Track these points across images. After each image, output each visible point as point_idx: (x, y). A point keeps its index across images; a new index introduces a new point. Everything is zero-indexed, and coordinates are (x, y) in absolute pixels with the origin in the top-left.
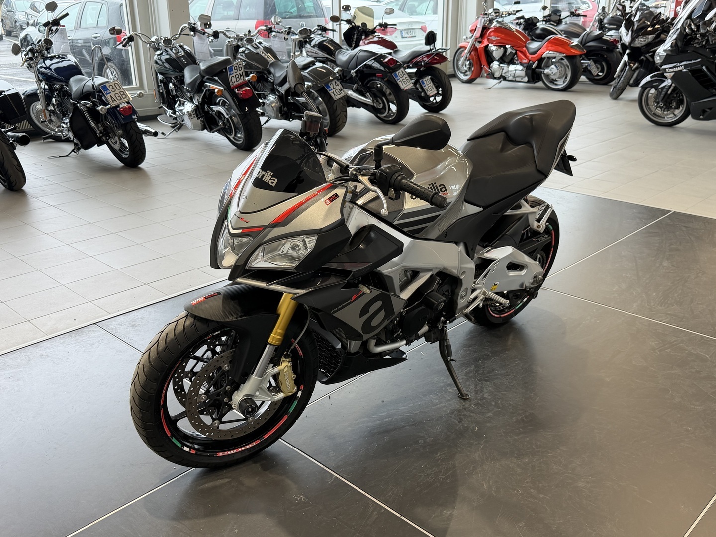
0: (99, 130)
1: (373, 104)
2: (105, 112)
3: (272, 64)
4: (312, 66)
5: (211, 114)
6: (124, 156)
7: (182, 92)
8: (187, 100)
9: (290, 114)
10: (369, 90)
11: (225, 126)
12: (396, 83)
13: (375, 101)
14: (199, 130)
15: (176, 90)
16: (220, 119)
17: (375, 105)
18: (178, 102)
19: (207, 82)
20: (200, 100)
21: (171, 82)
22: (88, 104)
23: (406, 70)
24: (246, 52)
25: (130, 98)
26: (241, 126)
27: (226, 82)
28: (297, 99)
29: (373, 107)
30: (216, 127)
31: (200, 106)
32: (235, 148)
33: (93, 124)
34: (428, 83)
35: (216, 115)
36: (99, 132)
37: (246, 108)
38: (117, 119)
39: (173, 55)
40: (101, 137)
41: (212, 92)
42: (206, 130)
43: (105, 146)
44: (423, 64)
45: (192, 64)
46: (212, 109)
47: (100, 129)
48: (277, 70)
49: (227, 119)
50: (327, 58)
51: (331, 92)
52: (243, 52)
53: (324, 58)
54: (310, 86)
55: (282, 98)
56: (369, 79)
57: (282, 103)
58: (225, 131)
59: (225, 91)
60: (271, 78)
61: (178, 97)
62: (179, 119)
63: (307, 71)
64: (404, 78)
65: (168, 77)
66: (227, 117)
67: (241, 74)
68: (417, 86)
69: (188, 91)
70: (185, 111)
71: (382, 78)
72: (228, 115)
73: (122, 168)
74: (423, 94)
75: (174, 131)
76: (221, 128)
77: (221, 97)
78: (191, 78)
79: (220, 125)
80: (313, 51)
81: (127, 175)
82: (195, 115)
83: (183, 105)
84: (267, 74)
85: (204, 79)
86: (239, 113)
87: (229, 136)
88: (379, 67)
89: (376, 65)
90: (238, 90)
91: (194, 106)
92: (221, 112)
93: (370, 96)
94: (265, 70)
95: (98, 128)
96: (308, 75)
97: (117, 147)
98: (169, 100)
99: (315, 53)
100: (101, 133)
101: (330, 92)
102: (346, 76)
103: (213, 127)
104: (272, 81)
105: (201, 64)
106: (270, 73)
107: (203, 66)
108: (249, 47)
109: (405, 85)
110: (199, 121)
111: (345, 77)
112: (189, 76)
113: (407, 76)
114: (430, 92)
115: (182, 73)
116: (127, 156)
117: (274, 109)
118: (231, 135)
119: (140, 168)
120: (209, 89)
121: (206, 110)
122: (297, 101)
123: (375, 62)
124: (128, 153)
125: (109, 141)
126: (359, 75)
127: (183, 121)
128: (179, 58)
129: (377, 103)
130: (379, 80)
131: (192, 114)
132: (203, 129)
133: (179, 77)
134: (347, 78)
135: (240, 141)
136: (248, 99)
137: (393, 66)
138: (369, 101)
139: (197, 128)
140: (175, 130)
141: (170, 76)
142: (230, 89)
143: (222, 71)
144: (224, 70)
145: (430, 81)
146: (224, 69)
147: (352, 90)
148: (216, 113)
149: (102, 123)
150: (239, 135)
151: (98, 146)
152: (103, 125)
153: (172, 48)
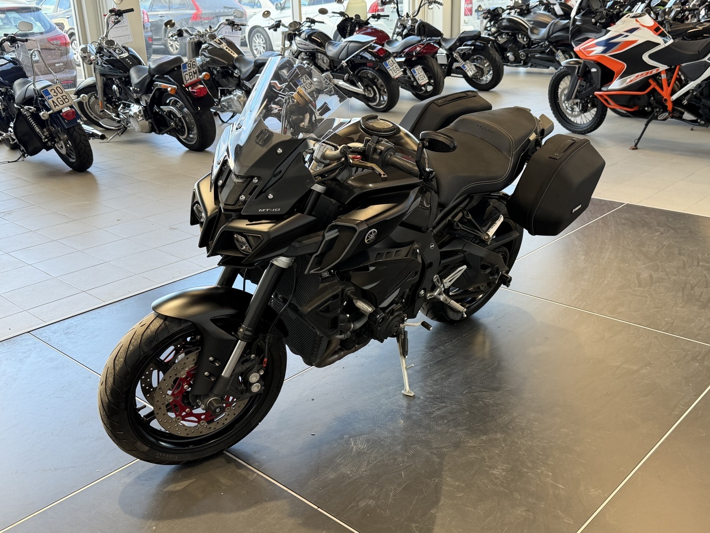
1: (364, 93)
3: (237, 60)
5: (161, 114)
8: (134, 101)
10: (361, 79)
11: (177, 126)
13: (366, 90)
15: (120, 92)
16: (171, 119)
18: (122, 105)
19: (157, 81)
20: (148, 101)
21: (115, 84)
22: (31, 109)
23: (396, 59)
24: (210, 48)
26: (194, 125)
27: (179, 80)
29: (364, 96)
30: (167, 129)
31: (148, 108)
32: (188, 149)
34: (419, 72)
35: (167, 115)
36: (44, 137)
37: (199, 107)
39: (117, 57)
40: (47, 142)
41: (163, 91)
42: (154, 132)
44: (414, 54)
45: (137, 65)
46: (162, 109)
47: (45, 134)
48: (242, 65)
49: (180, 118)
50: (317, 49)
52: (206, 48)
56: (360, 69)
58: (176, 133)
59: (178, 90)
60: (237, 73)
61: (122, 100)
62: (124, 122)
64: (394, 66)
67: (195, 72)
70: (131, 113)
72: (180, 115)
73: (70, 173)
74: (415, 83)
75: (118, 135)
76: (173, 130)
77: (173, 95)
78: (138, 79)
79: (171, 126)
82: (143, 117)
83: (128, 107)
84: (232, 70)
85: (154, 79)
86: (191, 112)
87: (181, 138)
88: (370, 58)
89: (367, 55)
90: (192, 88)
91: (141, 107)
92: (174, 112)
93: (361, 86)
94: (229, 65)
95: (43, 133)
100: (46, 138)
102: (337, 66)
103: (162, 127)
104: (237, 76)
106: (235, 68)
107: (153, 65)
108: (212, 43)
109: (395, 74)
110: (147, 123)
111: (335, 67)
112: (135, 76)
114: (422, 81)
115: (128, 74)
116: (74, 161)
118: (183, 136)
119: (88, 173)
120: (160, 88)
121: (156, 110)
123: (366, 53)
125: (55, 145)
126: (351, 65)
127: (128, 124)
128: (123, 59)
129: (368, 92)
131: (140, 115)
132: (151, 132)
133: (123, 79)
134: (338, 68)
135: (192, 142)
136: (201, 97)
137: (383, 56)
138: (360, 90)
139: (144, 131)
140: (119, 133)
141: (113, 77)
142: (184, 88)
143: (174, 69)
144: (176, 69)
145: (421, 70)
146: (176, 67)
147: (343, 80)
150: (192, 136)
151: (46, 151)
153: (115, 48)
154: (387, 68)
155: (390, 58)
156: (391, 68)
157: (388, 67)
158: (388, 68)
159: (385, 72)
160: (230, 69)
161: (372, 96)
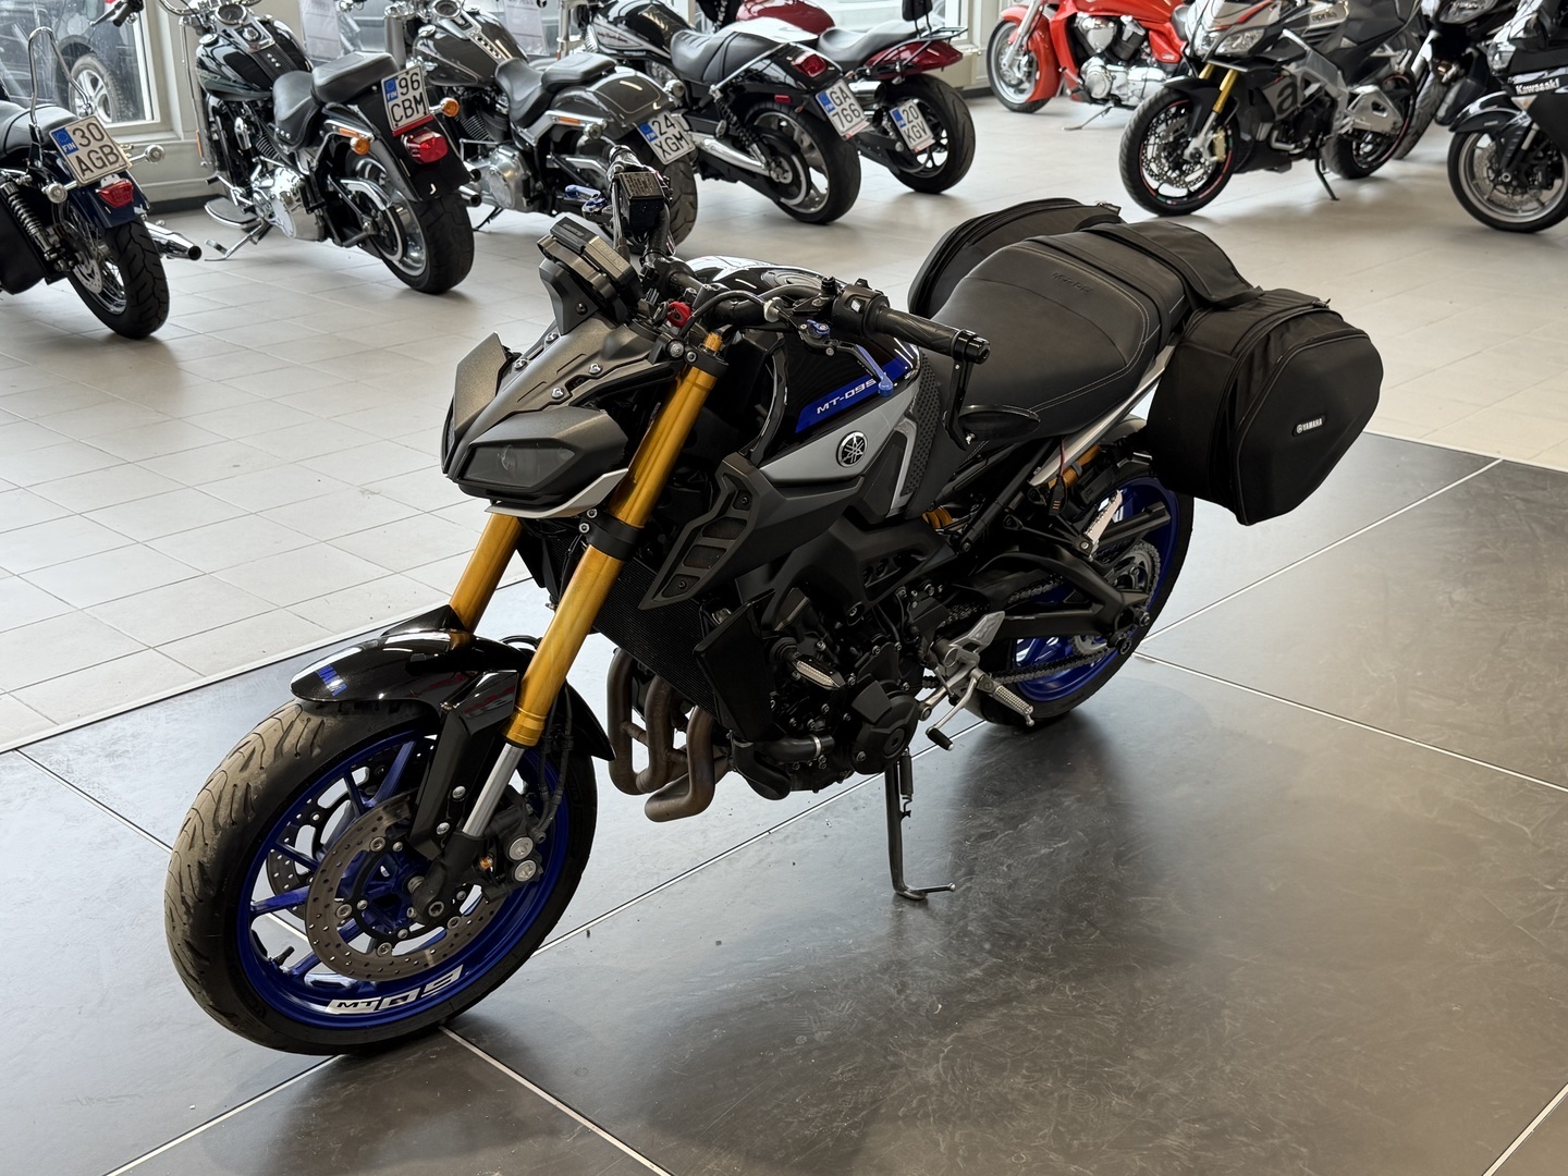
0: (48, 243)
1: (766, 173)
2: (63, 198)
3: (505, 69)
4: (606, 76)
5: (342, 199)
6: (113, 309)
7: (268, 140)
8: (281, 160)
9: (550, 199)
10: (758, 135)
11: (379, 230)
12: (824, 119)
13: (773, 165)
14: (313, 240)
15: (253, 138)
16: (364, 213)
17: (774, 176)
18: (259, 167)
19: (333, 118)
20: (314, 164)
21: (239, 114)
22: (18, 176)
23: (852, 86)
24: (438, 36)
25: (129, 161)
26: (419, 230)
27: (379, 120)
28: (568, 159)
29: (769, 179)
30: (356, 234)
31: (314, 177)
32: (407, 286)
33: (32, 229)
34: (911, 118)
35: (355, 203)
36: (47, 248)
37: (433, 186)
38: (93, 213)
39: (246, 48)
40: (55, 260)
41: (342, 143)
42: (329, 240)
43: (65, 283)
44: (898, 67)
45: (293, 70)
46: (343, 187)
47: (51, 241)
48: (518, 84)
49: (384, 212)
50: (648, 51)
51: (653, 142)
52: (431, 36)
53: (642, 51)
54: (601, 127)
55: (527, 156)
56: (756, 108)
57: (531, 169)
58: (379, 244)
59: (378, 142)
60: (502, 105)
61: (258, 154)
62: (262, 211)
63: (594, 88)
64: (845, 105)
65: (233, 102)
66: (382, 208)
67: (418, 98)
68: (884, 123)
69: (284, 141)
70: (276, 191)
71: (791, 108)
72: (384, 202)
73: (109, 341)
74: (898, 147)
75: (249, 242)
76: (369, 237)
77: (368, 155)
78: (291, 107)
79: (366, 229)
80: (612, 34)
81: (123, 359)
82: (301, 203)
83: (272, 173)
84: (493, 94)
85: (324, 111)
86: (413, 199)
87: (389, 257)
88: (782, 79)
89: (775, 72)
90: (409, 141)
91: (298, 178)
92: (370, 195)
93: (759, 152)
94: (486, 83)
95: (47, 237)
96: (595, 100)
97: (95, 286)
98: (237, 162)
99: (619, 39)
100: (53, 250)
101: (652, 144)
102: (699, 99)
103: (346, 230)
104: (504, 111)
105: (316, 71)
106: (499, 91)
107: (321, 77)
108: (445, 23)
109: (847, 125)
110: (312, 216)
111: (696, 101)
112: (286, 99)
113: (853, 100)
114: (918, 141)
115: (268, 93)
116: (120, 310)
117: (508, 185)
118: (393, 253)
119: (155, 341)
120: (336, 136)
121: (331, 189)
122: (569, 165)
123: (773, 65)
124: (124, 302)
125: (76, 270)
126: (732, 97)
127: (271, 216)
128: (260, 53)
129: (778, 169)
130: (783, 110)
131: (294, 199)
132: (322, 238)
133: (260, 104)
134: (701, 104)
135: (417, 269)
136: (438, 161)
137: (817, 76)
138: (756, 163)
139: (306, 236)
140: (250, 238)
141: (238, 99)
142: (390, 140)
143: (368, 91)
144: (374, 88)
145: (916, 112)
146: (375, 84)
147: (714, 134)
148: (353, 199)
149: (56, 224)
150: (415, 255)
151: (48, 283)
152: (59, 230)
153: (243, 26)
154: (826, 109)
155: (834, 83)
156: (838, 109)
157: (830, 106)
158: (830, 111)
159: (821, 120)
160: (486, 93)
161: (789, 180)
